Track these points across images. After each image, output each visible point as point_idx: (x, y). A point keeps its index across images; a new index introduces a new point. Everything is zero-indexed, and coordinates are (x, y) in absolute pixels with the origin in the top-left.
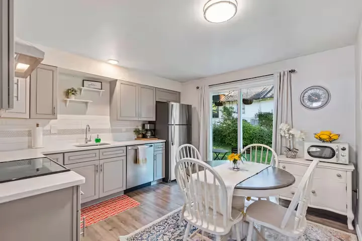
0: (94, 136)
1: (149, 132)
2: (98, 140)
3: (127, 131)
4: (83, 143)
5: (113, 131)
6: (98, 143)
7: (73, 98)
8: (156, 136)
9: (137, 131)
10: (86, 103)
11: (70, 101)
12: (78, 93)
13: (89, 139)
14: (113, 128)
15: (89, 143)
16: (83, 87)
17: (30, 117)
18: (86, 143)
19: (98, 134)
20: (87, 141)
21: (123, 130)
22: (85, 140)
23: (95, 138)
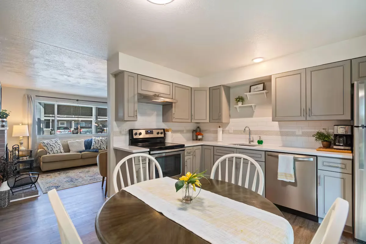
0: (256, 138)
2: (260, 142)
3: (304, 134)
4: (247, 143)
5: (282, 134)
7: (240, 104)
9: (320, 136)
11: (239, 107)
12: (245, 99)
13: (252, 140)
14: (282, 130)
15: (252, 143)
16: (250, 92)
17: (210, 121)
18: (249, 143)
19: (260, 136)
20: (250, 142)
21: (297, 133)
22: (248, 139)
23: (257, 140)
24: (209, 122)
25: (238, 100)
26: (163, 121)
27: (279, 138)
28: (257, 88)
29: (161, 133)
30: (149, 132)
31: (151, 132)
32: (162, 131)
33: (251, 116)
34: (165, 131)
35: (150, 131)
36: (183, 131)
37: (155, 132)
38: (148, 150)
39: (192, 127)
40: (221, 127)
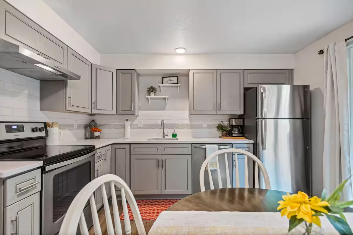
0: (170, 132)
1: (236, 129)
2: (174, 135)
3: (209, 126)
4: (161, 137)
5: (192, 126)
6: (174, 138)
7: (152, 95)
8: (245, 135)
9: (220, 128)
10: (165, 99)
11: (151, 98)
12: (158, 89)
13: (166, 134)
14: (193, 123)
15: (166, 137)
16: (163, 83)
17: (117, 113)
18: (164, 137)
19: (174, 129)
20: (164, 135)
21: (204, 126)
22: (162, 134)
23: (172, 133)
24: (115, 113)
25: (151, 90)
26: (41, 109)
27: (189, 130)
28: (170, 80)
29: (40, 130)
30: (13, 127)
31: (20, 128)
32: (42, 125)
33: (163, 109)
34: (46, 126)
35: (17, 126)
36: (72, 126)
37: (28, 128)
38: (40, 163)
39: (84, 120)
40: (128, 121)
